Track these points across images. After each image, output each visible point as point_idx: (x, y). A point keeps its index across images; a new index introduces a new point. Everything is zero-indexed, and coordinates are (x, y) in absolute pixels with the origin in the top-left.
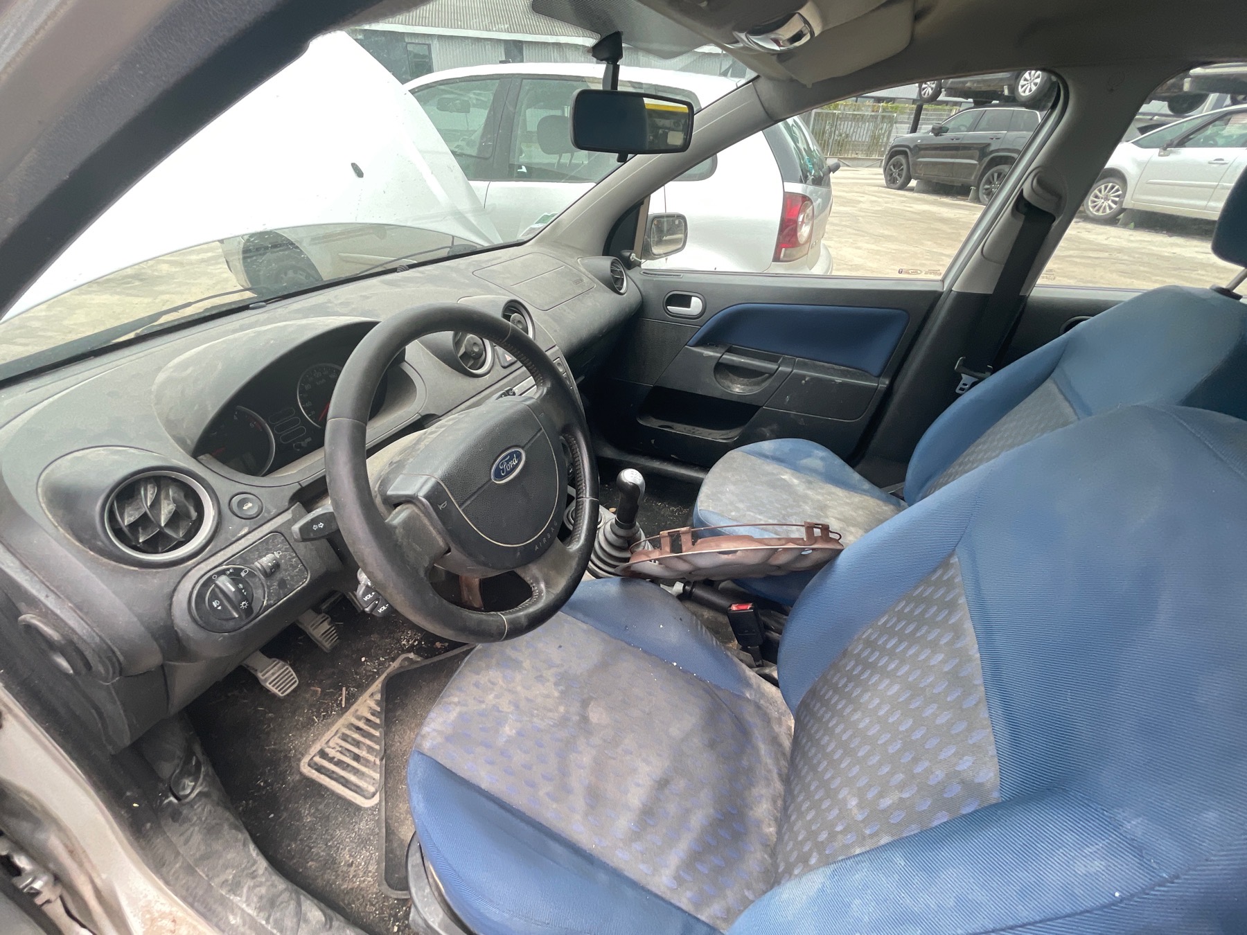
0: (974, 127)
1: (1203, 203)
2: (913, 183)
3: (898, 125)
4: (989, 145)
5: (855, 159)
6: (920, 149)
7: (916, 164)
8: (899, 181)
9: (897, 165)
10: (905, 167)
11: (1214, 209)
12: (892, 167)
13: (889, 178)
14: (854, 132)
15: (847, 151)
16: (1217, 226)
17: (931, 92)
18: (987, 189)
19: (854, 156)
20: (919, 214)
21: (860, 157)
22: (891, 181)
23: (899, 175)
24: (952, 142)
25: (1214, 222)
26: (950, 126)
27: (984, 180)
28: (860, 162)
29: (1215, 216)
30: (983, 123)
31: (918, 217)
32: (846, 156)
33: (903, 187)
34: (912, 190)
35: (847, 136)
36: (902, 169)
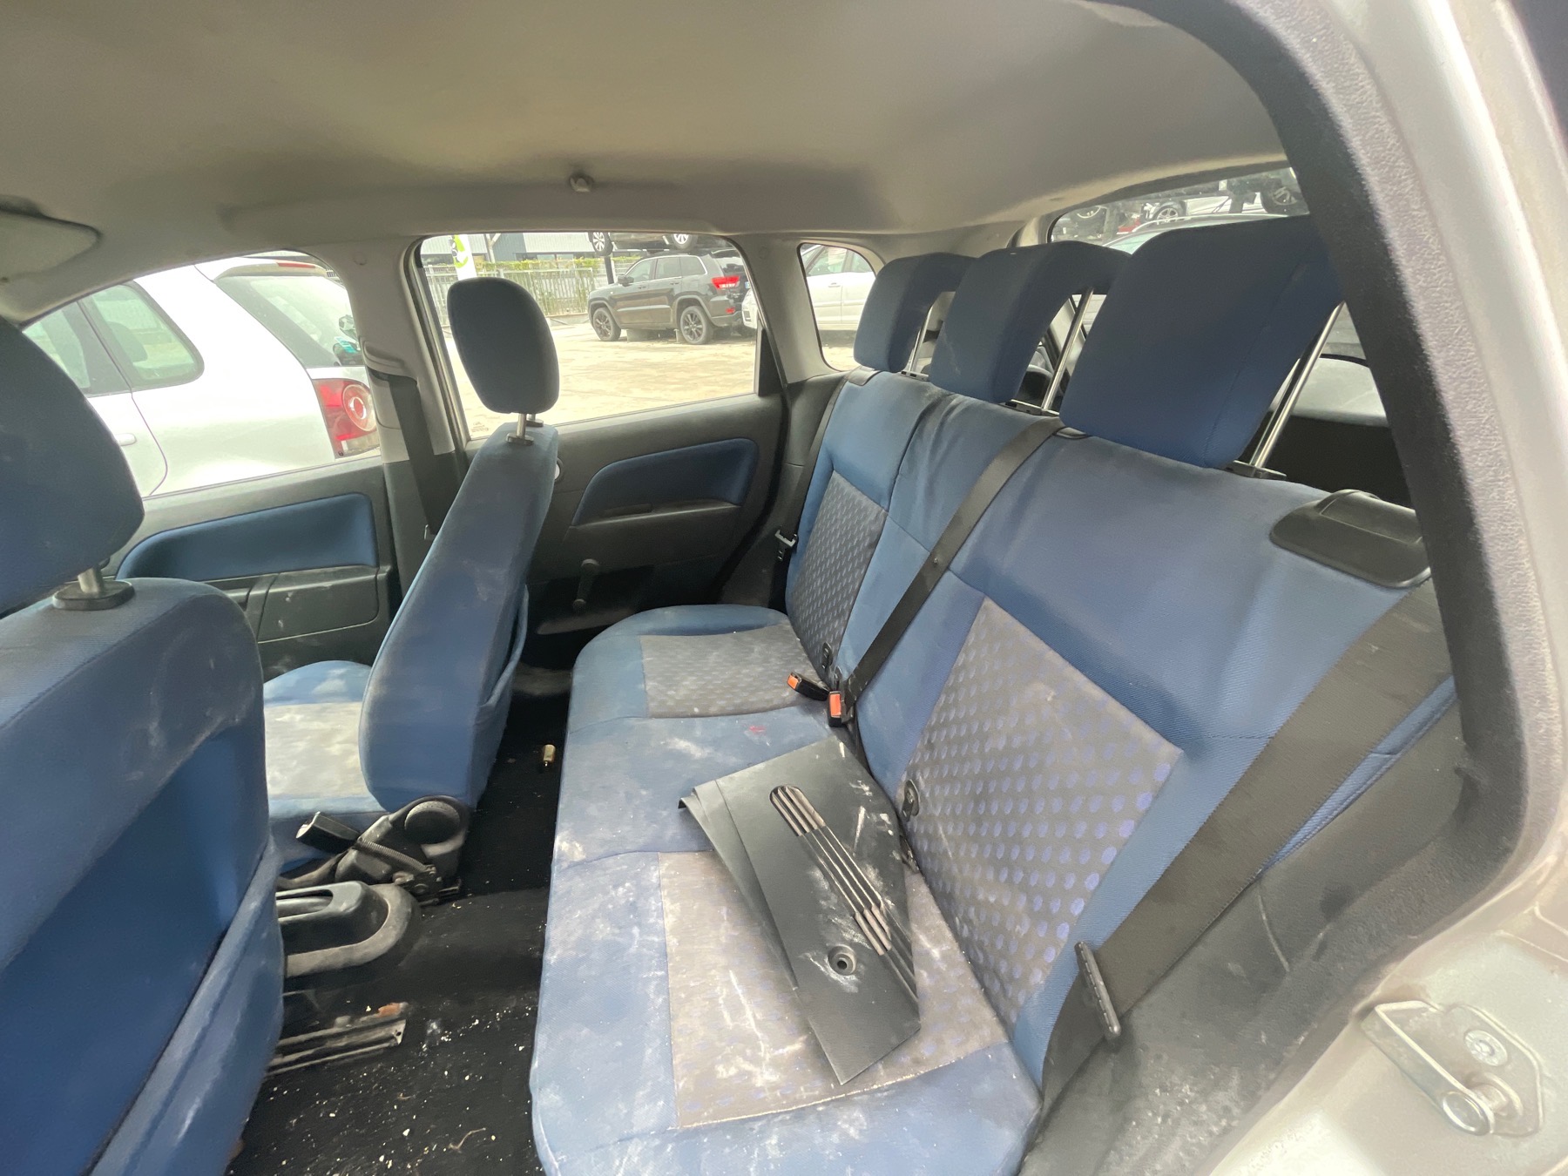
0: (654, 275)
1: (838, 318)
2: (624, 333)
3: (598, 278)
4: (672, 290)
5: (567, 316)
6: (614, 301)
7: (619, 315)
8: (611, 333)
9: (602, 318)
10: (609, 318)
11: (851, 322)
12: (598, 320)
13: (599, 332)
14: (555, 289)
15: (557, 309)
16: (855, 336)
17: (603, 246)
18: (688, 330)
19: (566, 313)
20: (630, 363)
21: (572, 313)
22: (603, 334)
23: (607, 327)
24: (640, 290)
25: (852, 332)
26: (633, 276)
27: (682, 323)
28: (576, 319)
29: (855, 327)
30: (661, 270)
31: (628, 366)
32: (558, 314)
33: (616, 338)
34: (624, 340)
35: (550, 294)
36: (608, 321)
